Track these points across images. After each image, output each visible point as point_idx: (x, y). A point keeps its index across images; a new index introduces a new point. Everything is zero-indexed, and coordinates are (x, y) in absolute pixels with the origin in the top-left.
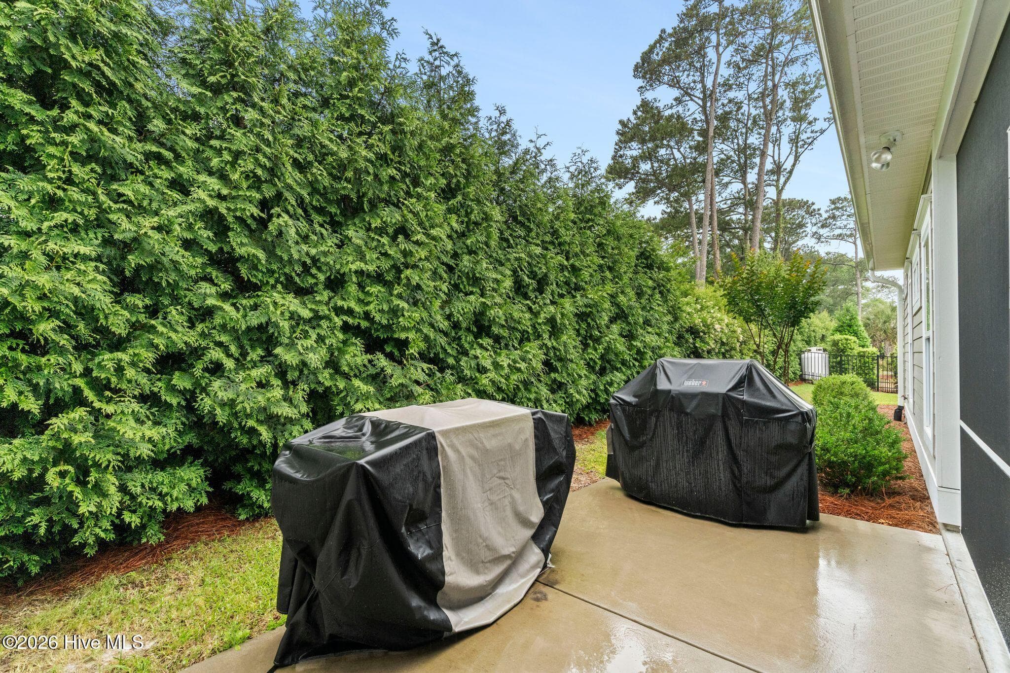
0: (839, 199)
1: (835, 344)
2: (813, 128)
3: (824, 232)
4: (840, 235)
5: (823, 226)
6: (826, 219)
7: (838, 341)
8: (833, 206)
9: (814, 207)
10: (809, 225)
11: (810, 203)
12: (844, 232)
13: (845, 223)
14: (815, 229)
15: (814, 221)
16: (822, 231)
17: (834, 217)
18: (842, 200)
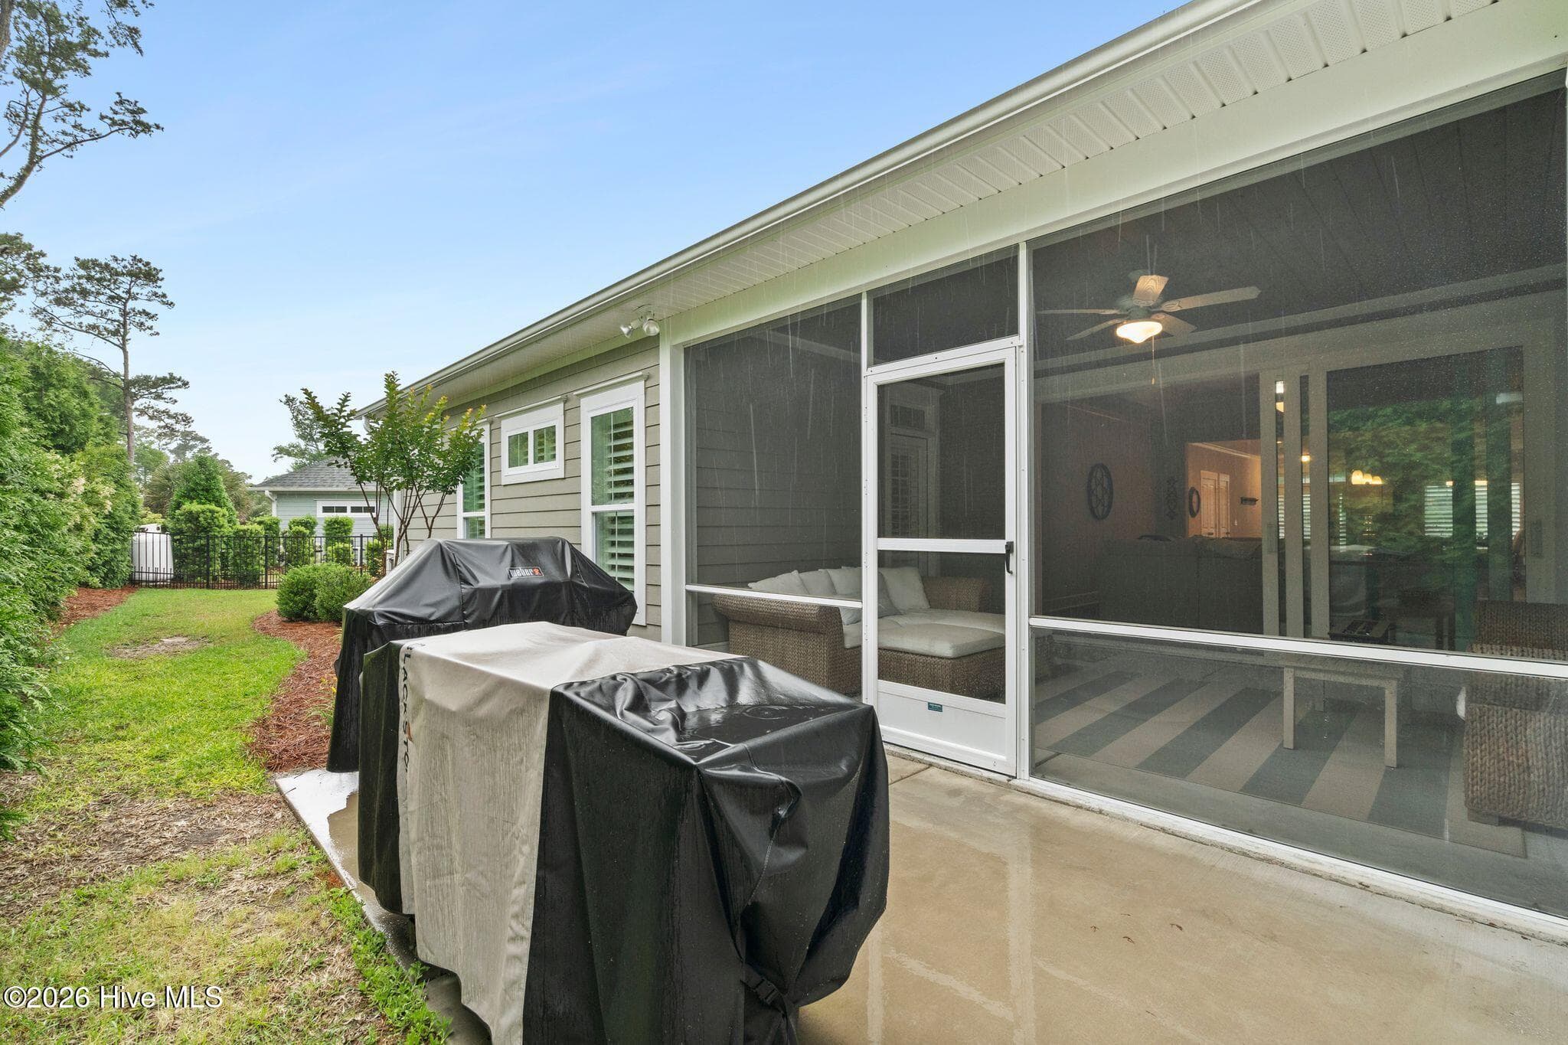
0: (95, 263)
1: (192, 517)
2: (79, 121)
3: (62, 313)
4: (94, 327)
5: (58, 302)
6: (66, 291)
7: (198, 513)
8: (82, 272)
9: (41, 260)
10: (28, 291)
11: (35, 250)
12: (102, 322)
13: (105, 308)
14: (42, 302)
15: (41, 286)
16: (58, 311)
17: (84, 293)
18: (100, 265)
